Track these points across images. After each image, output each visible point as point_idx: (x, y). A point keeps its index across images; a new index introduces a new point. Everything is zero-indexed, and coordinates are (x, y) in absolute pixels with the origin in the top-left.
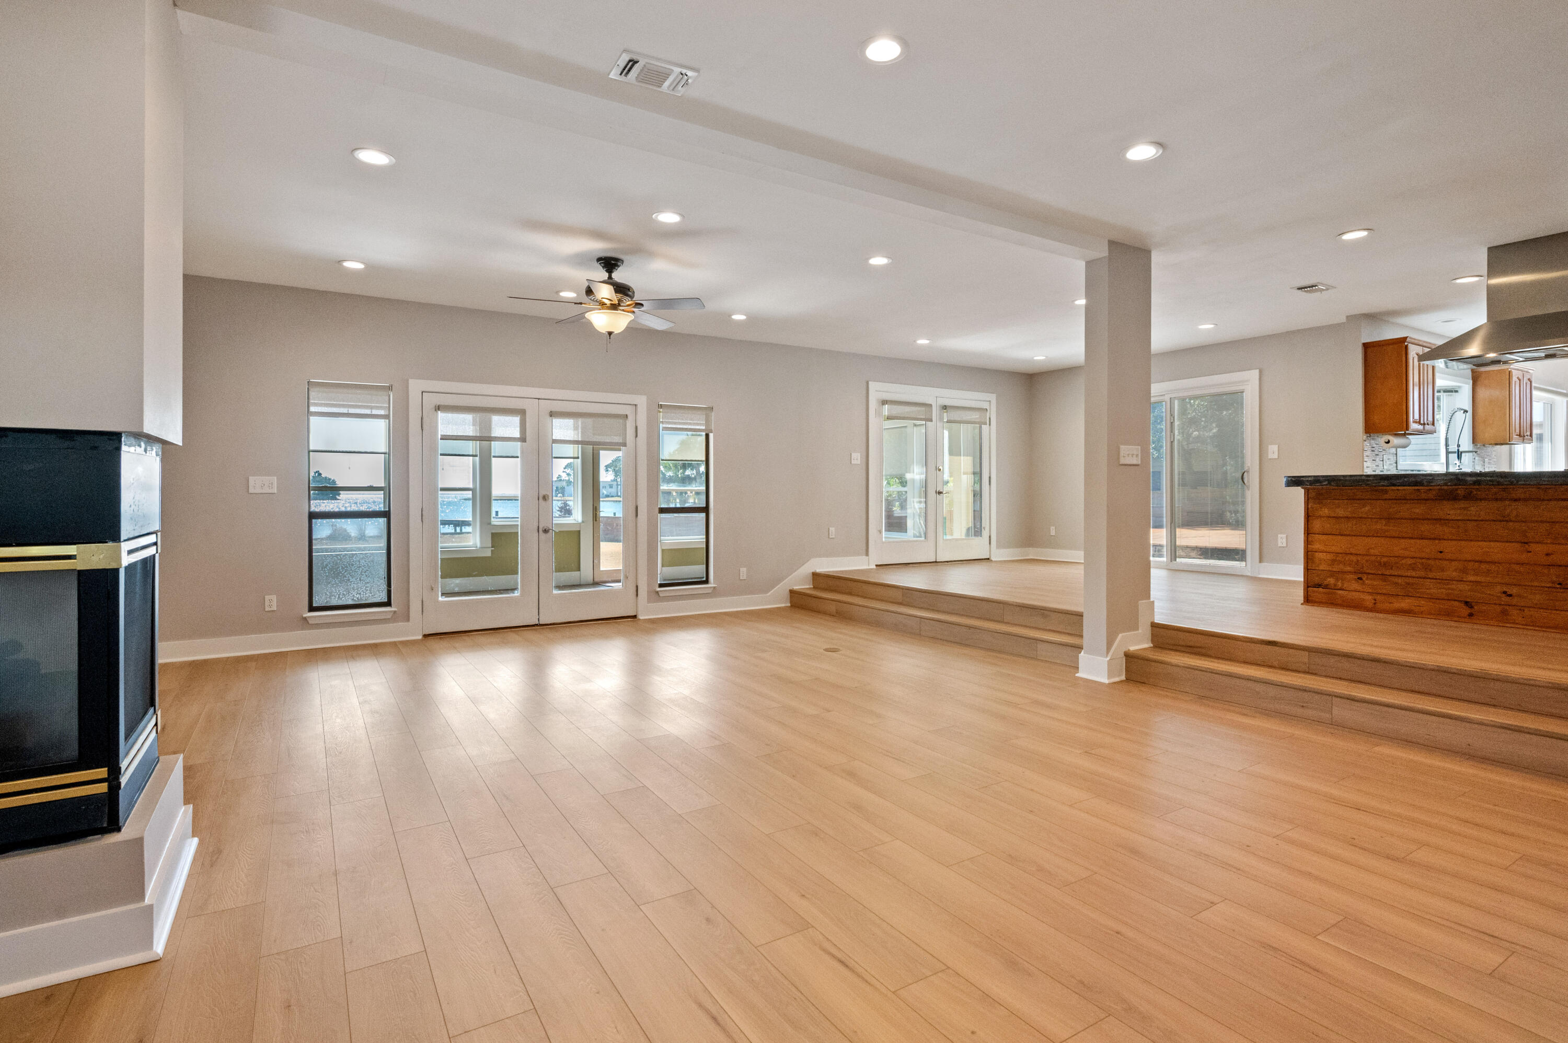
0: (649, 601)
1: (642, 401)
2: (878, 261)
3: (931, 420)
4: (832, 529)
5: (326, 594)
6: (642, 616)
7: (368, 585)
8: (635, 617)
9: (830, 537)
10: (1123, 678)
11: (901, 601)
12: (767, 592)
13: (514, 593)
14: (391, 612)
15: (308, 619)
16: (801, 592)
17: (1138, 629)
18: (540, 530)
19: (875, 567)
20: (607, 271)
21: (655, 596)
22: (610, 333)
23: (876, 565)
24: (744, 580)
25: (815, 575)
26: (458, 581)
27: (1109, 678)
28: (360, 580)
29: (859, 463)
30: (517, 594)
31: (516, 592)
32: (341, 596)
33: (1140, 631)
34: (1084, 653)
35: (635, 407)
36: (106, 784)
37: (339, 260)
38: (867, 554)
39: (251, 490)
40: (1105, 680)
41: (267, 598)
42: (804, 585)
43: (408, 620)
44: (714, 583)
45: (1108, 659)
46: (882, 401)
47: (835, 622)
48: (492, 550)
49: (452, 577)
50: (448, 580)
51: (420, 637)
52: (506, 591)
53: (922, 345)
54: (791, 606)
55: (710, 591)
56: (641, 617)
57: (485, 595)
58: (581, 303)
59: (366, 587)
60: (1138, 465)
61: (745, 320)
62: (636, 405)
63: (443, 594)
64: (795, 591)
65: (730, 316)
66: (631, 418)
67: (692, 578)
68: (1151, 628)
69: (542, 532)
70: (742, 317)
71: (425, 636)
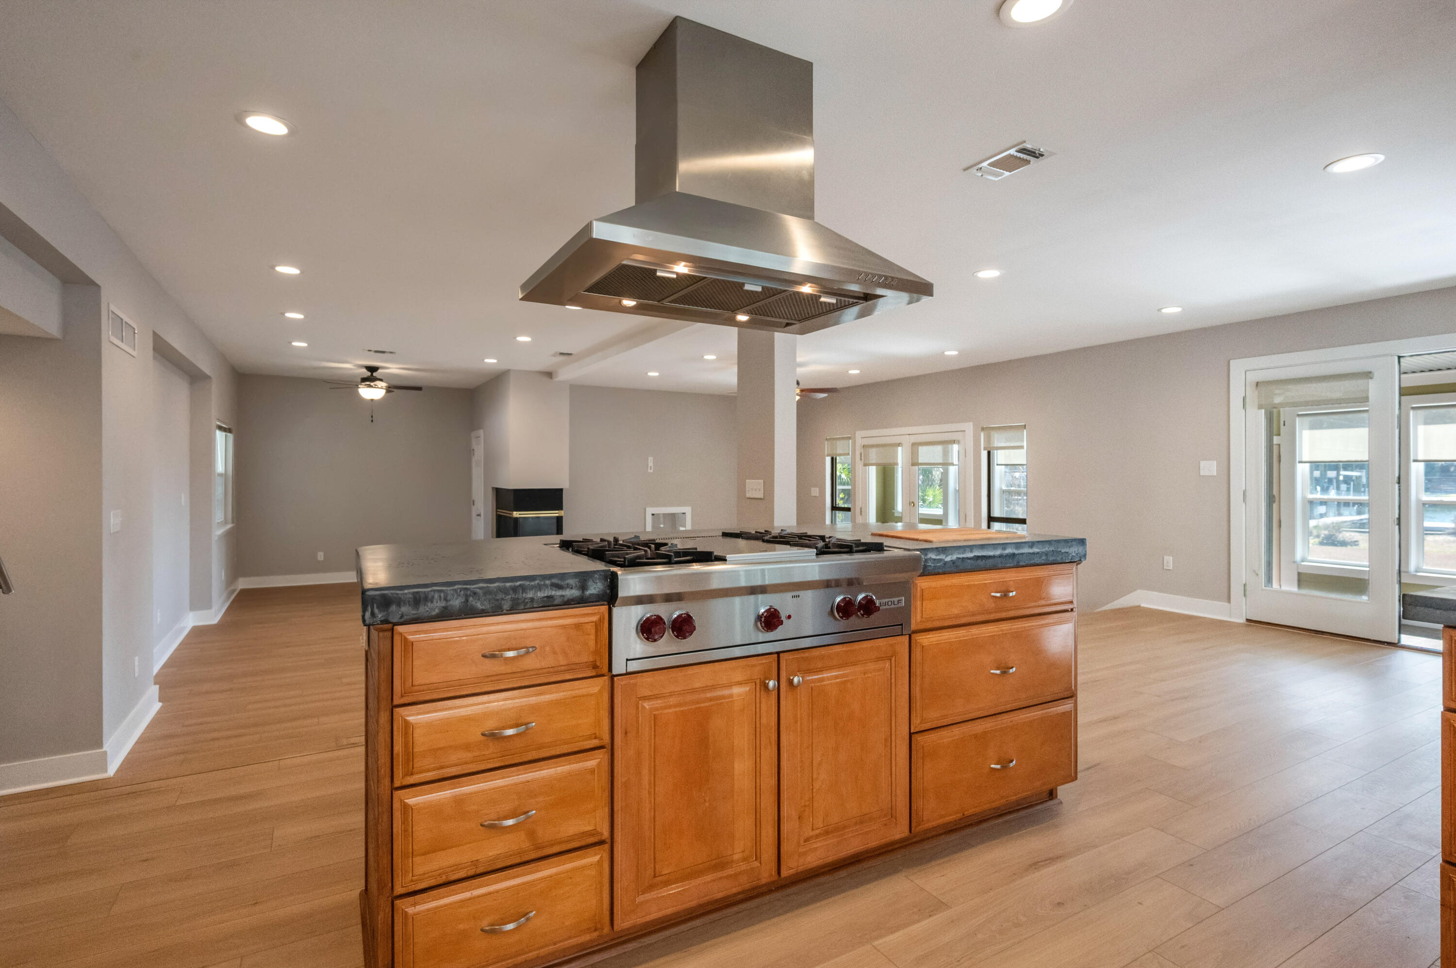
9: (1165, 568)
19: (1244, 621)
23: (1247, 620)
38: (1229, 599)
62: (964, 432)
66: (962, 442)
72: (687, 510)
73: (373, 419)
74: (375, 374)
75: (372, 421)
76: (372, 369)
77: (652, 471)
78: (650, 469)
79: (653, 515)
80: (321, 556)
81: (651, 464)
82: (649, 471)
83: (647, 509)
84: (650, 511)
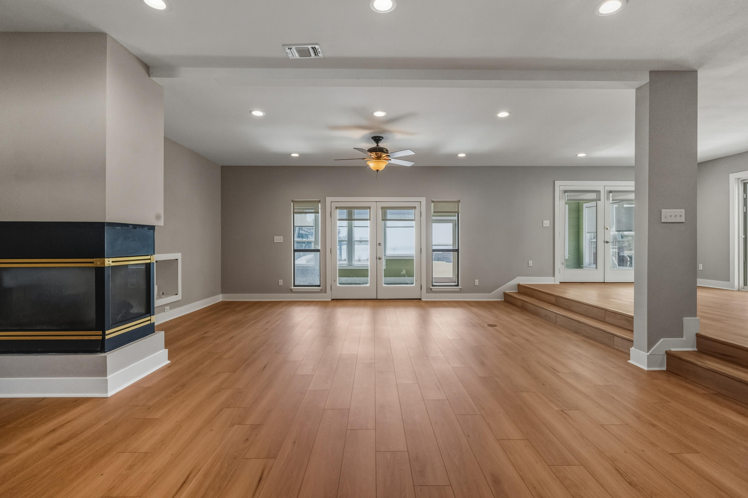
0: (427, 292)
1: (422, 199)
2: (503, 114)
3: (600, 200)
4: (530, 262)
5: (299, 281)
6: (423, 299)
7: (313, 278)
8: (420, 299)
9: (529, 266)
10: (664, 368)
11: (554, 303)
12: (490, 292)
13: (367, 285)
14: (320, 289)
15: (292, 289)
16: (507, 294)
17: (683, 338)
19: (559, 283)
20: (376, 143)
21: (430, 290)
22: (377, 171)
23: (560, 282)
24: (477, 285)
25: (519, 286)
26: (344, 278)
27: (648, 366)
28: (311, 276)
29: (548, 225)
30: (368, 285)
31: (368, 284)
32: (304, 282)
33: (684, 339)
34: (634, 348)
36: (101, 337)
37: (290, 153)
38: (554, 275)
39: (275, 242)
40: (646, 368)
41: (280, 280)
42: (513, 291)
43: (326, 293)
44: (461, 286)
45: (648, 354)
46: (565, 191)
47: (517, 311)
48: (386, 267)
49: (342, 277)
50: (341, 278)
51: (330, 300)
52: (364, 283)
53: (582, 158)
54: (504, 301)
55: (458, 290)
58: (364, 159)
59: (313, 279)
60: (683, 223)
61: (465, 156)
62: (420, 202)
64: (506, 293)
65: (457, 155)
66: (418, 208)
68: (696, 338)
69: (378, 259)
70: (463, 155)
71: (332, 299)
72: (179, 256)
79: (157, 262)
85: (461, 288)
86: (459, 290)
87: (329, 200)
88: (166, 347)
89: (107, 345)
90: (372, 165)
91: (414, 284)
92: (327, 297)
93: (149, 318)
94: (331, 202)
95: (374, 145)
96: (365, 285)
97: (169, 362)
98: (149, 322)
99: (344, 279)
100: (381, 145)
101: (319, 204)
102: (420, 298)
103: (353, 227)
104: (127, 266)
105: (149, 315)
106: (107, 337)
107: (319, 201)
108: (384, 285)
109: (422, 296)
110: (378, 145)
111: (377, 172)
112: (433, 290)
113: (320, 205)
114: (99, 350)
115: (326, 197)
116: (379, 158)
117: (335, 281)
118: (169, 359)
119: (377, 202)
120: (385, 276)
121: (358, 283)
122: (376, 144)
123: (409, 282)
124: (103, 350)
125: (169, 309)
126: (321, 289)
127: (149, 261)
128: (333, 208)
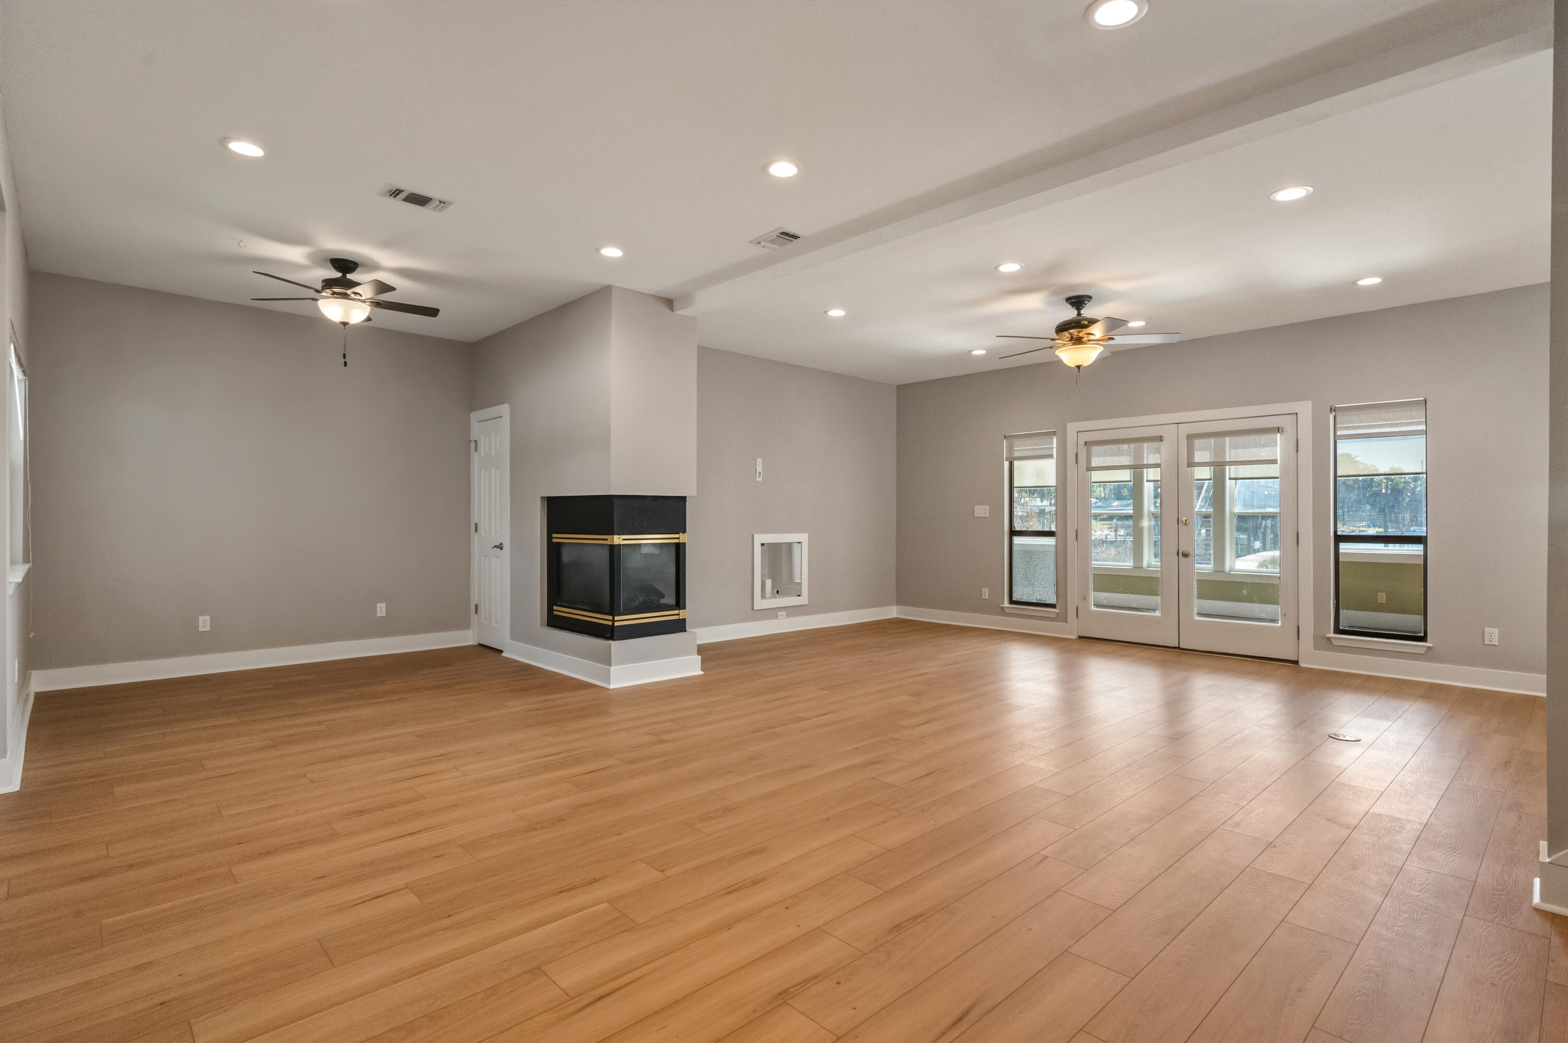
0: (1317, 648)
1: (1305, 408)
5: (1020, 593)
6: (1304, 664)
8: (1296, 662)
13: (1155, 613)
14: (1055, 612)
15: (1005, 609)
18: (1180, 554)
20: (1075, 308)
21: (1323, 643)
22: (1079, 367)
24: (1494, 645)
26: (1107, 596)
28: (1041, 585)
30: (1158, 614)
31: (1157, 612)
32: (1029, 595)
35: (1295, 416)
36: (611, 622)
39: (974, 514)
41: (983, 589)
43: (1067, 622)
44: (1431, 642)
49: (1101, 590)
50: (1098, 593)
51: (1076, 638)
52: (1148, 609)
56: (1302, 664)
57: (1125, 610)
61: (1382, 281)
62: (1297, 413)
63: (1094, 605)
66: (1288, 430)
67: (1396, 631)
69: (1182, 556)
70: (1375, 281)
71: (1080, 637)
72: (803, 537)
73: (347, 360)
74: (349, 276)
75: (345, 364)
76: (345, 265)
77: (760, 479)
78: (759, 477)
79: (762, 545)
80: (204, 623)
81: (759, 469)
82: (758, 479)
83: (756, 536)
84: (760, 539)
85: (1429, 648)
86: (1422, 652)
87: (1072, 428)
88: (698, 654)
89: (616, 633)
90: (1070, 356)
91: (1278, 623)
92: (1070, 630)
93: (677, 612)
94: (1078, 432)
95: (1070, 313)
96: (1152, 614)
97: (702, 673)
98: (677, 617)
99: (1105, 596)
100: (1087, 312)
101: (1053, 438)
102: (1296, 659)
103: (1145, 481)
104: (640, 545)
105: (678, 608)
106: (616, 624)
107: (1054, 433)
108: (1197, 618)
109: (1300, 657)
110: (1079, 314)
111: (1078, 370)
112: (1335, 642)
113: (1055, 440)
114: (608, 636)
115: (1068, 424)
116: (1078, 341)
117: (1085, 599)
118: (702, 670)
119: (1178, 424)
120: (1201, 596)
121: (1135, 606)
122: (1076, 312)
123: (1263, 616)
124: (612, 638)
125: (785, 615)
126: (1058, 613)
127: (677, 541)
128: (1081, 443)
